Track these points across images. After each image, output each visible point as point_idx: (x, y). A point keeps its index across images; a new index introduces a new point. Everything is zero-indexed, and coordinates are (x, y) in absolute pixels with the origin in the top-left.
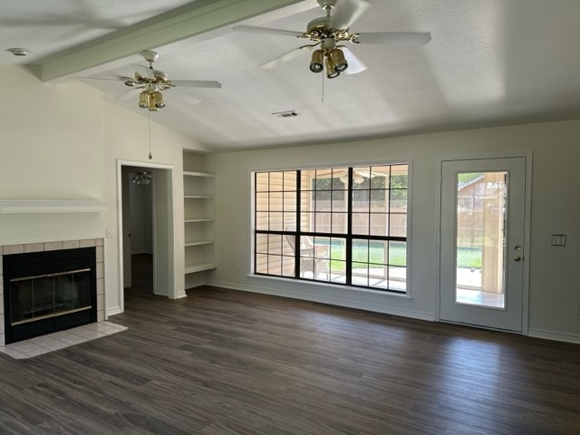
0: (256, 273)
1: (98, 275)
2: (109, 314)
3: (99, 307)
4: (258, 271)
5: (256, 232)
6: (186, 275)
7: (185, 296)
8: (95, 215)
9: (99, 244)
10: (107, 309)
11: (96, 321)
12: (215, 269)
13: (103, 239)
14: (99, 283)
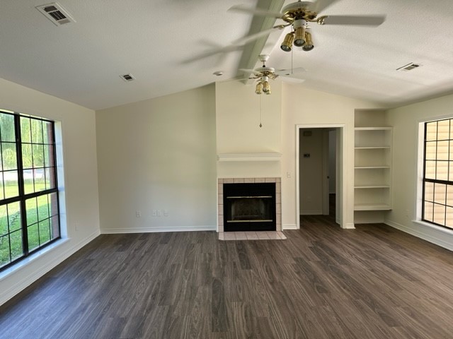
0: (423, 220)
1: (277, 201)
2: (284, 228)
3: (277, 222)
4: (425, 218)
5: (425, 180)
6: (355, 212)
7: (353, 227)
8: (276, 162)
9: (277, 181)
10: (283, 224)
11: (275, 230)
12: (391, 210)
13: (280, 178)
14: (277, 206)
